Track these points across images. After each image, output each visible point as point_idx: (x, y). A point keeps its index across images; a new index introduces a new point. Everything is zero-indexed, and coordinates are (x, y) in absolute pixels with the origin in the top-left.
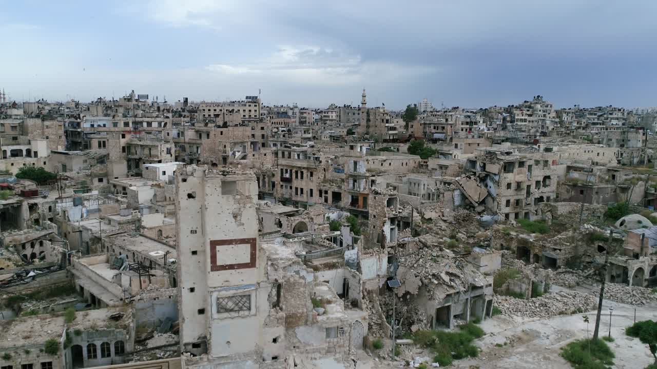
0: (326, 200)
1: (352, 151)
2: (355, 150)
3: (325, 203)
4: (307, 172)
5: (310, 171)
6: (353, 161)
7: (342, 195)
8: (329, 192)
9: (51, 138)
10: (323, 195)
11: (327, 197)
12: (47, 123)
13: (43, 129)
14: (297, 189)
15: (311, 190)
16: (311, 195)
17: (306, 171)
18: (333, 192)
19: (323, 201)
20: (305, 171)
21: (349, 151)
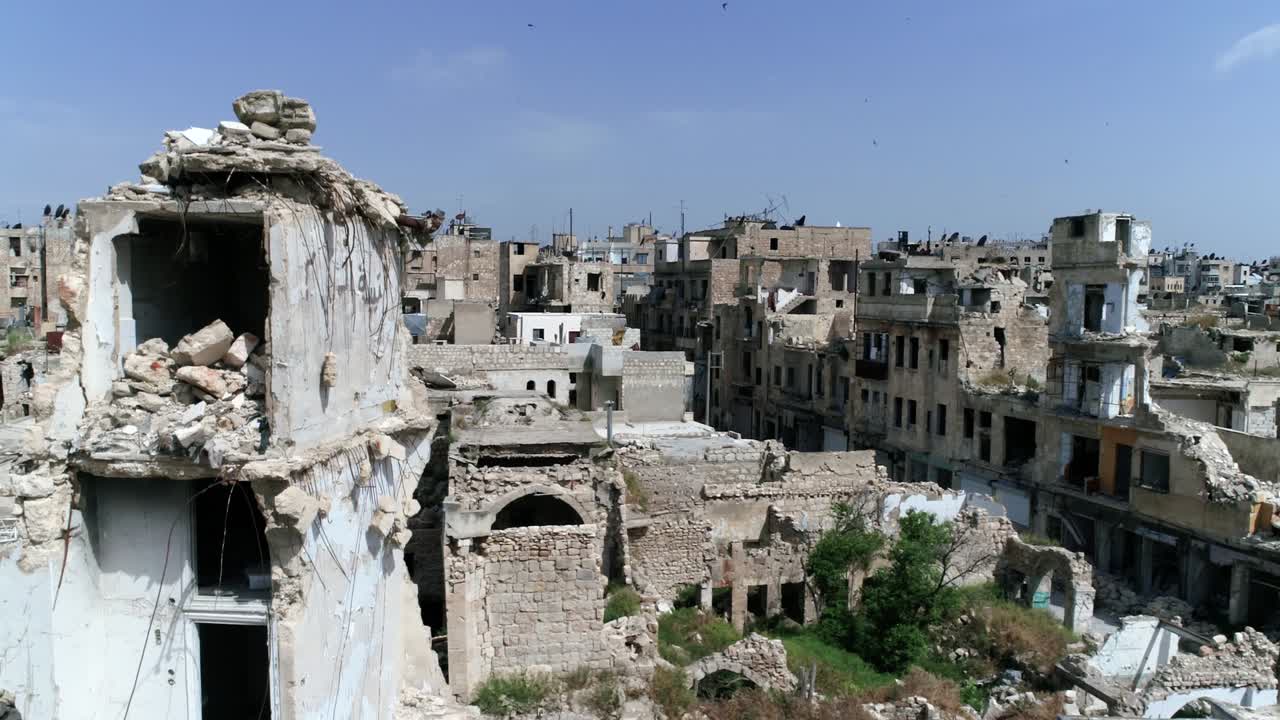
0: (985, 453)
1: (1079, 241)
2: (1089, 238)
3: (983, 463)
4: (931, 341)
5: (941, 336)
6: (1080, 288)
7: (1038, 432)
8: (994, 417)
9: (483, 279)
10: (977, 429)
11: (988, 436)
12: (476, 246)
13: (468, 257)
14: (899, 401)
15: (942, 409)
16: (942, 431)
17: (926, 336)
18: (1007, 419)
19: (976, 452)
20: (922, 337)
21: (1068, 246)
